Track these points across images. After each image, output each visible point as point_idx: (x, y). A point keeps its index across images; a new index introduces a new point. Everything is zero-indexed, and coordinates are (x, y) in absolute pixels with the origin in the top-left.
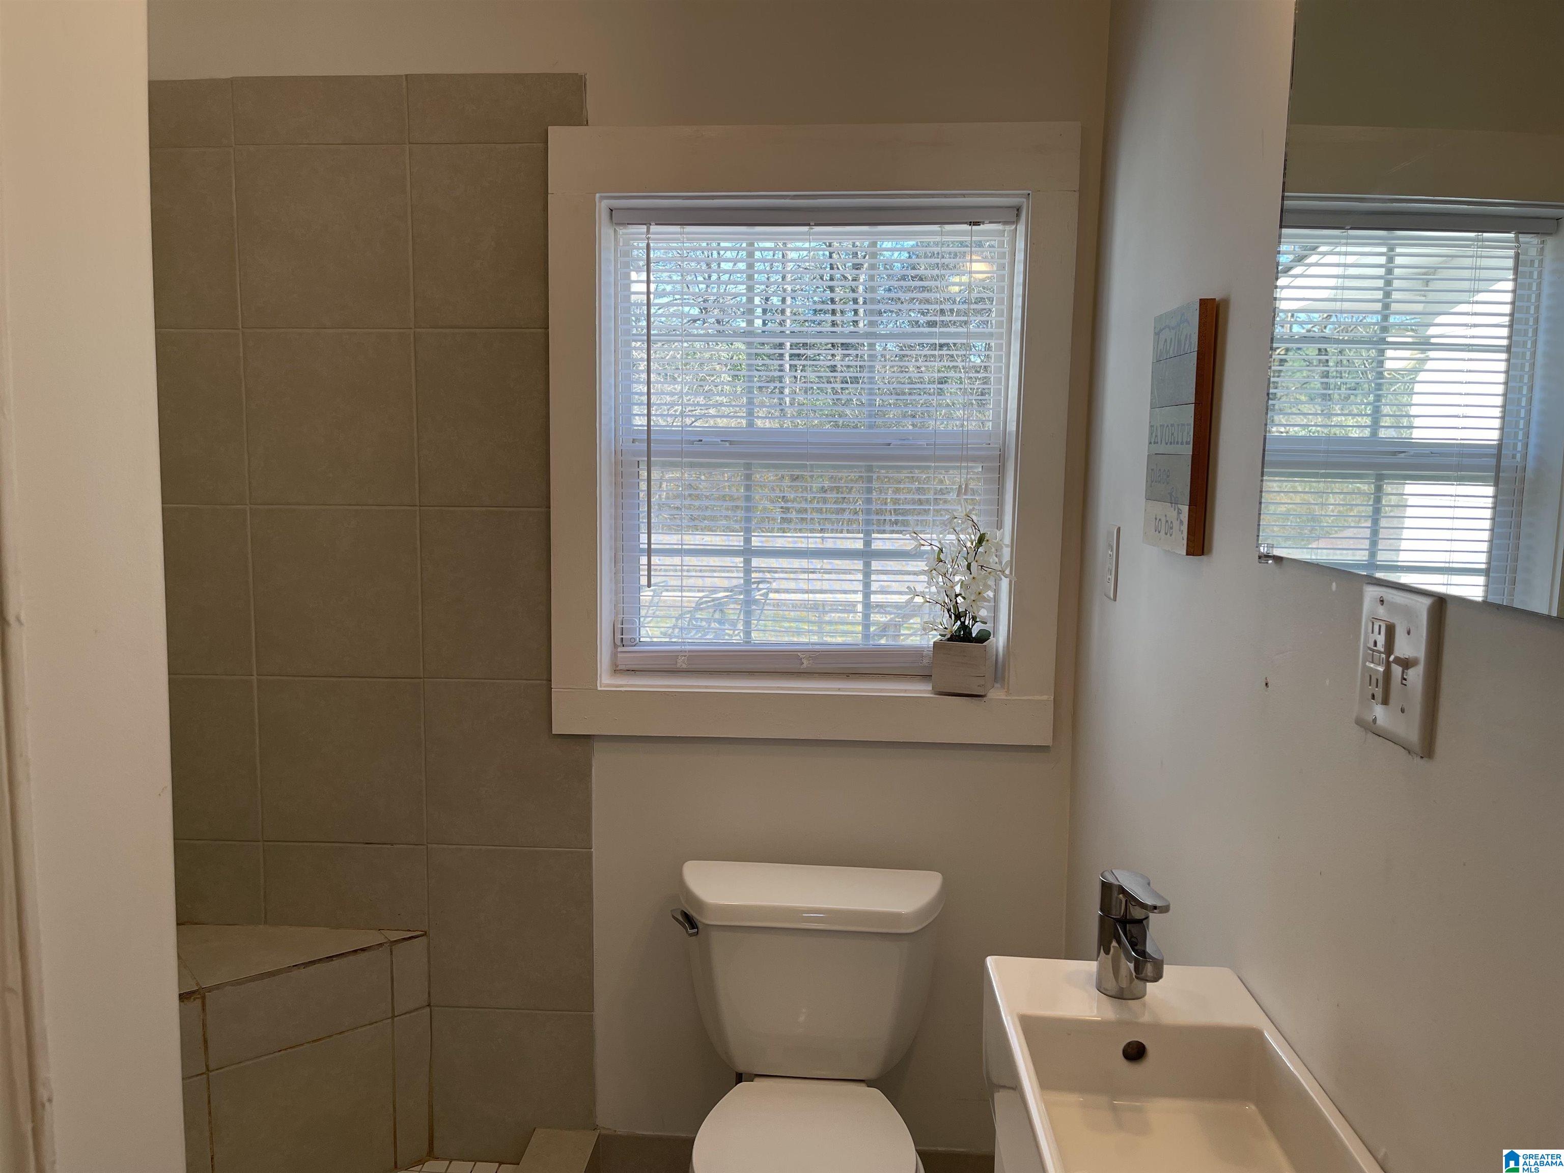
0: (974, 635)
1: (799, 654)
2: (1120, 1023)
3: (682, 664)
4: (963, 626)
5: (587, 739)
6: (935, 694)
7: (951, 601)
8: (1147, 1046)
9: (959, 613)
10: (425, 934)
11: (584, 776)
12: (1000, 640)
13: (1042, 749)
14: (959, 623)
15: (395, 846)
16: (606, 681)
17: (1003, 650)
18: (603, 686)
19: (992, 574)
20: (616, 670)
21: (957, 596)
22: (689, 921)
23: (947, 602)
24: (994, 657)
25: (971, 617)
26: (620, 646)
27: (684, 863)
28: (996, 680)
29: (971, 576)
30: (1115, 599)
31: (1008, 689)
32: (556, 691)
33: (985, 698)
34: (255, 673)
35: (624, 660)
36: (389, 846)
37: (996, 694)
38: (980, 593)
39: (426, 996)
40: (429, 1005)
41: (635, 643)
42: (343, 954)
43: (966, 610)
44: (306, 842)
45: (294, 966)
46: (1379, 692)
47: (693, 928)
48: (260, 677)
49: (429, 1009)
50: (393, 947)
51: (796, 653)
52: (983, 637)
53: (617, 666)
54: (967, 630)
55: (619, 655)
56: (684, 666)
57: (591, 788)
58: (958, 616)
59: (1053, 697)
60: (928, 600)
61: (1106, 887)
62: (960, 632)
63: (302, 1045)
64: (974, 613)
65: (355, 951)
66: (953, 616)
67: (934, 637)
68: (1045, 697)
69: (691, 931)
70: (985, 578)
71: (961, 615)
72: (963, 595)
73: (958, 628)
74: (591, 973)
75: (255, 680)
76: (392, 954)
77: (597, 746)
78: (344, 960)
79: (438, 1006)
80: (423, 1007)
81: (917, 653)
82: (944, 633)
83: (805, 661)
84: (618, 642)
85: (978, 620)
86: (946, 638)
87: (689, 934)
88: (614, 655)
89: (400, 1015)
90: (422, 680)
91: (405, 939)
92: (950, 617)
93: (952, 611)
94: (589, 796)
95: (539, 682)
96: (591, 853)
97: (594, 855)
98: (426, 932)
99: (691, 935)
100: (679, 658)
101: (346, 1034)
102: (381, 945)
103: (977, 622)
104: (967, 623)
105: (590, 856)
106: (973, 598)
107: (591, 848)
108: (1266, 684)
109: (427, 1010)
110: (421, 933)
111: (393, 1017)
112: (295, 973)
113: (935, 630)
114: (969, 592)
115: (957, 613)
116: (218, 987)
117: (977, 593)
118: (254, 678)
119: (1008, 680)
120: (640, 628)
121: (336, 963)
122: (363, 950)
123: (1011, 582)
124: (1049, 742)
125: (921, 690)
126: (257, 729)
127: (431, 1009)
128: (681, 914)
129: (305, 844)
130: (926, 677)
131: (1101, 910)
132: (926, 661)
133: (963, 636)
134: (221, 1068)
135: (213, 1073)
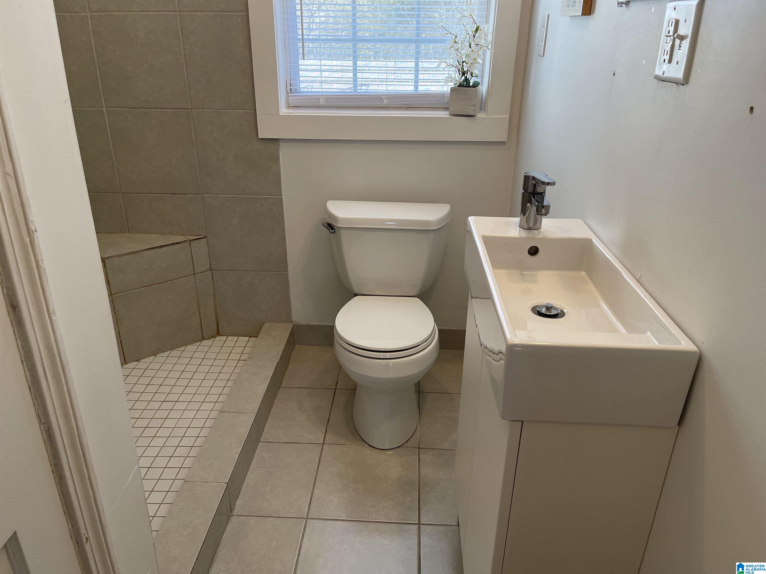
0: (471, 85)
1: (382, 96)
2: (528, 238)
3: (322, 102)
4: (466, 80)
5: (276, 141)
6: (450, 116)
7: (460, 65)
8: (539, 248)
9: (464, 71)
10: (205, 237)
11: (276, 159)
12: (483, 88)
13: (503, 143)
14: (464, 77)
15: (186, 195)
16: (283, 111)
17: (485, 93)
18: (282, 113)
19: (482, 48)
20: (289, 107)
21: (463, 62)
22: (330, 227)
23: (458, 66)
24: (481, 96)
25: (470, 73)
26: (290, 93)
27: (327, 202)
28: (481, 109)
29: (471, 50)
30: (543, 56)
31: (487, 113)
32: (258, 116)
33: (475, 117)
34: (104, 106)
35: (293, 100)
36: (183, 195)
37: (481, 115)
38: (475, 59)
39: (209, 265)
40: (211, 270)
41: (297, 92)
42: (168, 245)
43: (468, 70)
44: (143, 193)
45: (145, 249)
46: (667, 58)
47: (333, 230)
48: (107, 109)
49: (211, 271)
50: (191, 242)
51: (381, 96)
52: (476, 85)
53: (289, 104)
54: (468, 81)
55: (290, 98)
56: (323, 103)
57: (280, 166)
58: (463, 74)
59: (509, 116)
60: (449, 64)
61: (527, 178)
62: (464, 82)
63: (154, 285)
64: (472, 71)
65: (173, 244)
66: (461, 73)
67: (452, 85)
68: (505, 116)
69: (331, 231)
70: (478, 51)
71: (465, 73)
72: (467, 62)
73: (463, 81)
74: (286, 255)
75: (105, 111)
76: (190, 246)
77: (282, 144)
78: (168, 248)
79: (214, 270)
80: (208, 271)
81: (442, 95)
82: (456, 83)
83: (385, 101)
84: (289, 91)
85: (473, 75)
86: (457, 85)
87: (331, 232)
88: (287, 98)
89: (198, 274)
90: (191, 110)
91: (196, 239)
92: (460, 74)
93: (461, 70)
94: (279, 170)
95: (250, 111)
96: (282, 198)
97: (283, 199)
98: (206, 236)
99: (332, 233)
100: (321, 99)
101: (174, 281)
102: (185, 241)
103: (473, 76)
104: (468, 77)
105: (281, 200)
106: (471, 62)
107: (282, 196)
108: (614, 74)
109: (210, 272)
110: (203, 236)
111: (194, 274)
112: (146, 252)
113: (451, 81)
114: (470, 59)
115: (463, 71)
116: (110, 257)
117: (474, 59)
118: (104, 109)
119: (487, 110)
120: (299, 83)
121: (164, 248)
122: (177, 243)
123: (491, 52)
124: (505, 140)
125: (444, 114)
126: (110, 136)
127: (212, 272)
128: (327, 224)
129: (142, 194)
130: (446, 109)
131: (524, 190)
132: (446, 99)
133: (466, 84)
134: (117, 294)
135: (114, 296)
